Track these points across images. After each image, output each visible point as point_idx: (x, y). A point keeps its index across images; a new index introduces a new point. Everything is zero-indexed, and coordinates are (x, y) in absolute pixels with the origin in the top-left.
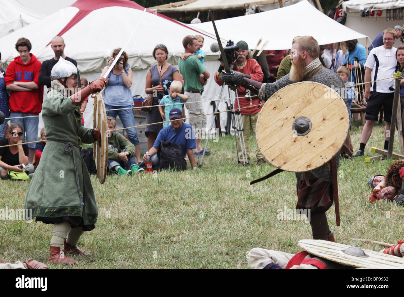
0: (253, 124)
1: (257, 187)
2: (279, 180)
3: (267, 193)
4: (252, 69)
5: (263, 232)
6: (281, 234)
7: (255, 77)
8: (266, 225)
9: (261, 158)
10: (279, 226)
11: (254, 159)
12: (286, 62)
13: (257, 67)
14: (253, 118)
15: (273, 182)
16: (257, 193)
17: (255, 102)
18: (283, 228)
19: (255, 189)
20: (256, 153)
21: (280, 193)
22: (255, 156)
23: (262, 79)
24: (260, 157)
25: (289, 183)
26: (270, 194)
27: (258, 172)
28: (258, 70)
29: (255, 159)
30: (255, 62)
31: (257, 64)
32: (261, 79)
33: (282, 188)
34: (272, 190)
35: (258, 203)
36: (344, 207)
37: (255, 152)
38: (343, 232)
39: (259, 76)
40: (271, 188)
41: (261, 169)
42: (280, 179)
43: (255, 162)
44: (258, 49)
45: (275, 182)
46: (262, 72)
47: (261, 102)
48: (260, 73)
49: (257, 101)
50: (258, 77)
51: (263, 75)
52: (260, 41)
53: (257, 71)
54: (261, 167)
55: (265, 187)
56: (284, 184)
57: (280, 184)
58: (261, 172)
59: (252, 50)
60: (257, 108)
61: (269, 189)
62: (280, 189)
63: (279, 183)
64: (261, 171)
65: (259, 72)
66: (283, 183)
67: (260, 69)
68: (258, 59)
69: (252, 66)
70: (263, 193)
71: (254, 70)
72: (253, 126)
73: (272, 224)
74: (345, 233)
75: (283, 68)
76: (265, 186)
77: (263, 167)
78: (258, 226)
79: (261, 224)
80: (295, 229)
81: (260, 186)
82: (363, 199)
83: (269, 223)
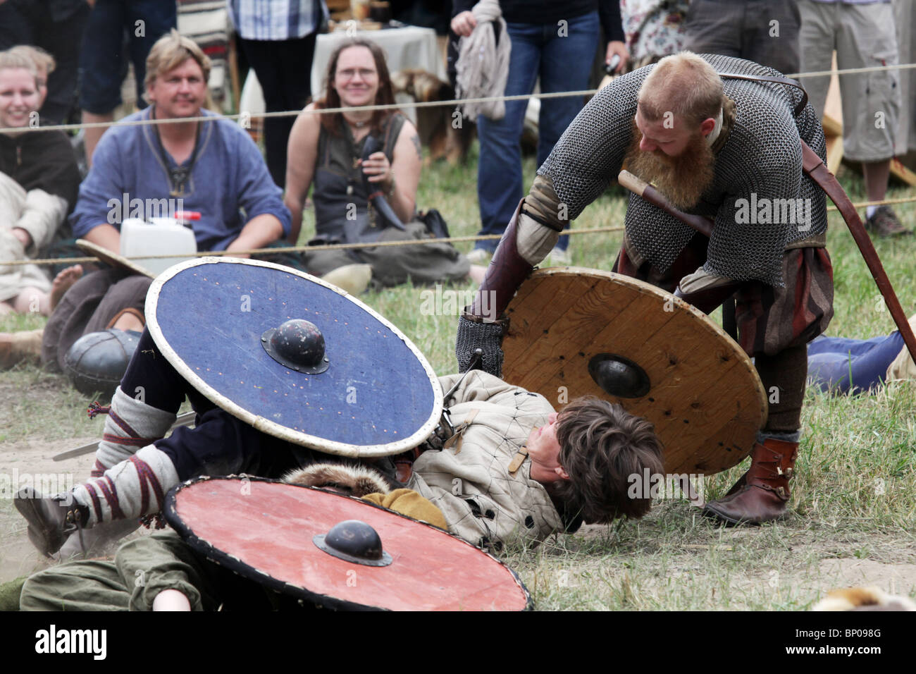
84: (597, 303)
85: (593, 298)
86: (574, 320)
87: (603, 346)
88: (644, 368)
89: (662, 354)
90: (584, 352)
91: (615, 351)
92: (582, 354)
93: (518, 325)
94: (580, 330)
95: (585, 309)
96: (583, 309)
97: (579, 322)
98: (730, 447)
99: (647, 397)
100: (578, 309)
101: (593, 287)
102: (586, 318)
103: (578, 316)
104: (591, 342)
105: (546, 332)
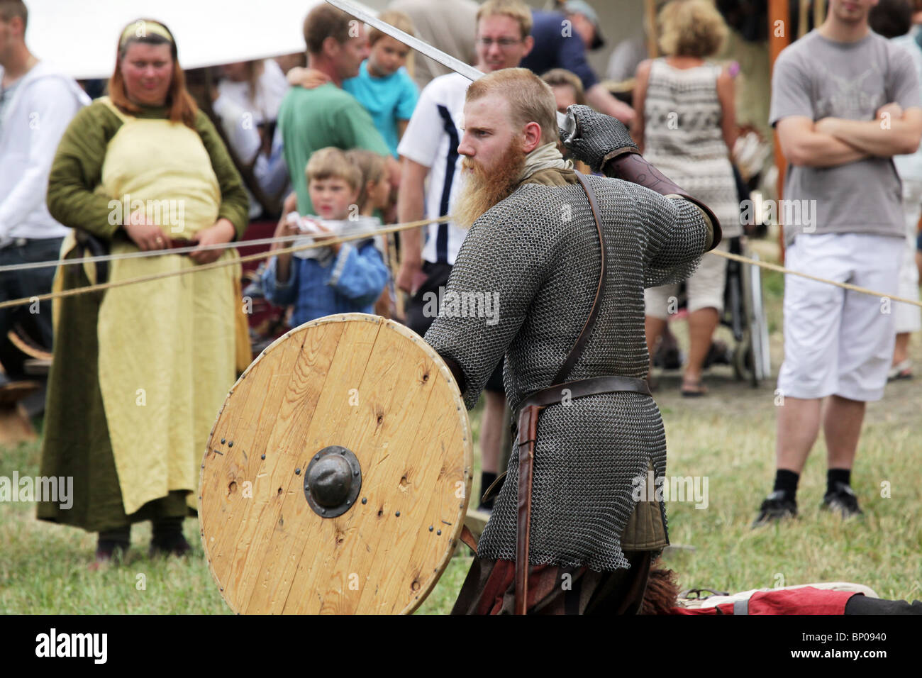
12: (87, 125)
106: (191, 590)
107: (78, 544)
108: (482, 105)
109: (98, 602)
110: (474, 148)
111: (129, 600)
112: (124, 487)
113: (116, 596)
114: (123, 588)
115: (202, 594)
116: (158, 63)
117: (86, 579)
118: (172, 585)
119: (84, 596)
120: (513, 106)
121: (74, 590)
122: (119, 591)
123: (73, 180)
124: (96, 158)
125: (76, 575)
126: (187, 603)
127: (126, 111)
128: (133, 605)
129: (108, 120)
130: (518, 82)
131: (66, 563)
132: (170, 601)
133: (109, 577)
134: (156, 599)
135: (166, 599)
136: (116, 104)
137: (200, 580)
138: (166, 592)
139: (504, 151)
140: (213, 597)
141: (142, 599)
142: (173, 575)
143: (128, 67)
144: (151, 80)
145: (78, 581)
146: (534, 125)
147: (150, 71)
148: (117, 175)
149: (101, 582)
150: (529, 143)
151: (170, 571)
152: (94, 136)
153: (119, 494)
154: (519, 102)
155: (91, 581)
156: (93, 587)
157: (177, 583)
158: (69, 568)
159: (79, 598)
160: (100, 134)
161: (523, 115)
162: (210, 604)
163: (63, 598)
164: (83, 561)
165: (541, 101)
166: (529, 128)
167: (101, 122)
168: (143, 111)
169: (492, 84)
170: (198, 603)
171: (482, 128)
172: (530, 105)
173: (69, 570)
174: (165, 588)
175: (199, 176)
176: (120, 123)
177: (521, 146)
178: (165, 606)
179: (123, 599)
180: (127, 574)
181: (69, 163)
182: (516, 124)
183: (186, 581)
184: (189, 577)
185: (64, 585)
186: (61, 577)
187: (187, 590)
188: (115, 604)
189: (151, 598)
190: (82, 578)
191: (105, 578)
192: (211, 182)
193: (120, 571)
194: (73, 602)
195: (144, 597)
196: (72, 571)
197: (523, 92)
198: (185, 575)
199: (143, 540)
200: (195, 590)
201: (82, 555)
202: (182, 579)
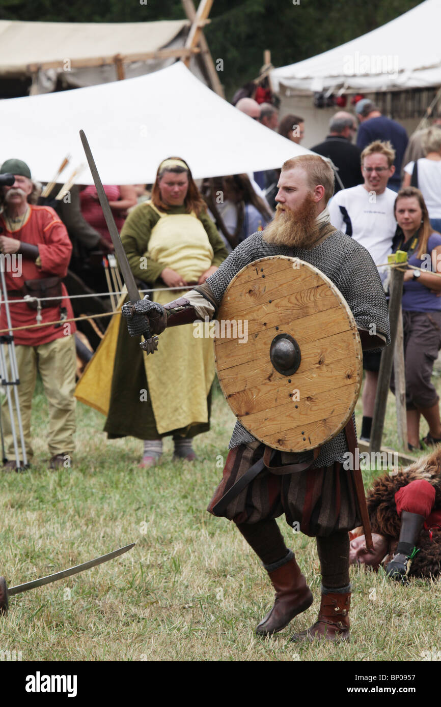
0: (43, 367)
1: (47, 525)
2: (102, 508)
3: (73, 544)
4: (44, 233)
5: (59, 643)
6: (102, 650)
7: (50, 253)
8: (66, 625)
9: (60, 452)
10: (100, 627)
11: (42, 454)
12: (140, 218)
13: (55, 227)
14: (44, 353)
15: (89, 514)
16: (48, 541)
17: (48, 314)
18: (109, 633)
19: (43, 531)
20: (49, 439)
21: (104, 542)
22: (46, 448)
23: (69, 260)
24: (59, 449)
25: (128, 518)
26: (79, 546)
27: (51, 487)
28: (58, 235)
29: (46, 454)
30: (49, 216)
31: (57, 220)
32: (65, 259)
33: (108, 530)
34: (84, 535)
35: (48, 567)
36: (259, 582)
37: (47, 436)
38: (255, 645)
39: (60, 250)
40: (82, 531)
41: (60, 480)
42: (106, 506)
43: (45, 461)
44: (59, 181)
45: (93, 514)
46: (68, 241)
47: (62, 315)
48: (65, 245)
49: (54, 312)
50: (58, 255)
51: (71, 247)
52: (65, 163)
53: (56, 239)
54: (60, 476)
55: (68, 527)
56: (116, 519)
57: (105, 519)
58: (58, 489)
59: (45, 184)
60: (52, 330)
61: (78, 532)
62: (105, 533)
63: (102, 518)
64: (61, 487)
65: (60, 240)
66: (113, 519)
67: (63, 234)
68: (60, 207)
69: (44, 226)
70: (62, 543)
71: (47, 235)
72: (44, 372)
73: (82, 624)
74: (260, 648)
75: (131, 233)
76: (68, 524)
77: (63, 477)
78: (46, 628)
79: (54, 623)
80: (139, 635)
81: (56, 525)
82: (306, 562)
83: (73, 619)
84: (312, 298)
85: (312, 294)
86: (291, 303)
87: (292, 330)
88: (303, 357)
89: (319, 353)
90: (279, 327)
91: (295, 337)
92: (277, 329)
93: (259, 288)
94: (289, 312)
95: (302, 299)
96: (301, 298)
97: (292, 305)
98: (306, 438)
99: (289, 378)
100: (299, 297)
101: (318, 286)
102: (298, 305)
103: (296, 302)
104: (288, 323)
105: (270, 302)
106: (196, 481)
107: (133, 452)
108: (291, 174)
109: (144, 487)
110: (285, 198)
111: (161, 486)
112: (157, 419)
113: (154, 484)
114: (158, 479)
115: (202, 483)
116: (180, 184)
117: (137, 473)
118: (186, 478)
119: (136, 483)
120: (309, 175)
121: (131, 479)
122: (155, 480)
123: (133, 250)
124: (145, 238)
125: (131, 470)
126: (194, 489)
127: (162, 210)
128: (164, 489)
129: (152, 216)
130: (313, 162)
131: (126, 463)
132: (184, 487)
133: (150, 472)
134: (176, 486)
135: (182, 486)
136: (155, 205)
137: (202, 475)
138: (182, 482)
139: (303, 200)
140: (209, 486)
141: (168, 486)
142: (186, 472)
143: (163, 185)
144: (176, 193)
145: (133, 474)
146: (321, 187)
147: (177, 188)
148: (158, 247)
149: (145, 475)
150: (317, 197)
151: (185, 470)
152: (144, 225)
153: (154, 422)
154: (313, 173)
155: (140, 474)
156: (141, 478)
157: (188, 477)
158: (128, 466)
159: (134, 484)
160: (148, 224)
161: (315, 181)
162: (207, 489)
163: (125, 484)
164: (136, 462)
165: (326, 174)
166: (318, 188)
167: (148, 217)
168: (171, 209)
169: (299, 162)
170: (200, 488)
171: (290, 187)
172: (319, 175)
173: (128, 468)
174: (181, 479)
175: (202, 248)
176: (159, 217)
177: (312, 198)
178: (181, 490)
179: (158, 485)
180: (160, 471)
181: (129, 240)
182: (310, 186)
183: (193, 476)
184: (195, 474)
185: (124, 476)
186: (123, 472)
187: (194, 481)
188: (153, 488)
189: (174, 485)
190: (135, 472)
191: (148, 473)
192: (209, 251)
193: (156, 469)
194: (130, 486)
195: (169, 485)
196: (129, 468)
197: (315, 168)
198: (193, 472)
199: (169, 450)
200: (199, 481)
201: (136, 460)
202: (191, 475)
